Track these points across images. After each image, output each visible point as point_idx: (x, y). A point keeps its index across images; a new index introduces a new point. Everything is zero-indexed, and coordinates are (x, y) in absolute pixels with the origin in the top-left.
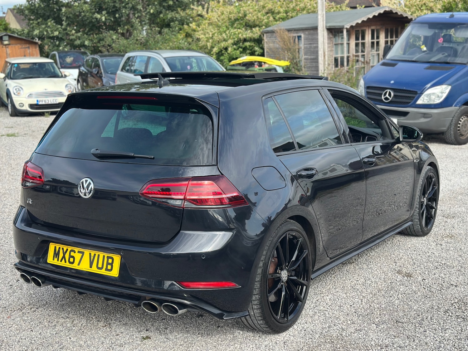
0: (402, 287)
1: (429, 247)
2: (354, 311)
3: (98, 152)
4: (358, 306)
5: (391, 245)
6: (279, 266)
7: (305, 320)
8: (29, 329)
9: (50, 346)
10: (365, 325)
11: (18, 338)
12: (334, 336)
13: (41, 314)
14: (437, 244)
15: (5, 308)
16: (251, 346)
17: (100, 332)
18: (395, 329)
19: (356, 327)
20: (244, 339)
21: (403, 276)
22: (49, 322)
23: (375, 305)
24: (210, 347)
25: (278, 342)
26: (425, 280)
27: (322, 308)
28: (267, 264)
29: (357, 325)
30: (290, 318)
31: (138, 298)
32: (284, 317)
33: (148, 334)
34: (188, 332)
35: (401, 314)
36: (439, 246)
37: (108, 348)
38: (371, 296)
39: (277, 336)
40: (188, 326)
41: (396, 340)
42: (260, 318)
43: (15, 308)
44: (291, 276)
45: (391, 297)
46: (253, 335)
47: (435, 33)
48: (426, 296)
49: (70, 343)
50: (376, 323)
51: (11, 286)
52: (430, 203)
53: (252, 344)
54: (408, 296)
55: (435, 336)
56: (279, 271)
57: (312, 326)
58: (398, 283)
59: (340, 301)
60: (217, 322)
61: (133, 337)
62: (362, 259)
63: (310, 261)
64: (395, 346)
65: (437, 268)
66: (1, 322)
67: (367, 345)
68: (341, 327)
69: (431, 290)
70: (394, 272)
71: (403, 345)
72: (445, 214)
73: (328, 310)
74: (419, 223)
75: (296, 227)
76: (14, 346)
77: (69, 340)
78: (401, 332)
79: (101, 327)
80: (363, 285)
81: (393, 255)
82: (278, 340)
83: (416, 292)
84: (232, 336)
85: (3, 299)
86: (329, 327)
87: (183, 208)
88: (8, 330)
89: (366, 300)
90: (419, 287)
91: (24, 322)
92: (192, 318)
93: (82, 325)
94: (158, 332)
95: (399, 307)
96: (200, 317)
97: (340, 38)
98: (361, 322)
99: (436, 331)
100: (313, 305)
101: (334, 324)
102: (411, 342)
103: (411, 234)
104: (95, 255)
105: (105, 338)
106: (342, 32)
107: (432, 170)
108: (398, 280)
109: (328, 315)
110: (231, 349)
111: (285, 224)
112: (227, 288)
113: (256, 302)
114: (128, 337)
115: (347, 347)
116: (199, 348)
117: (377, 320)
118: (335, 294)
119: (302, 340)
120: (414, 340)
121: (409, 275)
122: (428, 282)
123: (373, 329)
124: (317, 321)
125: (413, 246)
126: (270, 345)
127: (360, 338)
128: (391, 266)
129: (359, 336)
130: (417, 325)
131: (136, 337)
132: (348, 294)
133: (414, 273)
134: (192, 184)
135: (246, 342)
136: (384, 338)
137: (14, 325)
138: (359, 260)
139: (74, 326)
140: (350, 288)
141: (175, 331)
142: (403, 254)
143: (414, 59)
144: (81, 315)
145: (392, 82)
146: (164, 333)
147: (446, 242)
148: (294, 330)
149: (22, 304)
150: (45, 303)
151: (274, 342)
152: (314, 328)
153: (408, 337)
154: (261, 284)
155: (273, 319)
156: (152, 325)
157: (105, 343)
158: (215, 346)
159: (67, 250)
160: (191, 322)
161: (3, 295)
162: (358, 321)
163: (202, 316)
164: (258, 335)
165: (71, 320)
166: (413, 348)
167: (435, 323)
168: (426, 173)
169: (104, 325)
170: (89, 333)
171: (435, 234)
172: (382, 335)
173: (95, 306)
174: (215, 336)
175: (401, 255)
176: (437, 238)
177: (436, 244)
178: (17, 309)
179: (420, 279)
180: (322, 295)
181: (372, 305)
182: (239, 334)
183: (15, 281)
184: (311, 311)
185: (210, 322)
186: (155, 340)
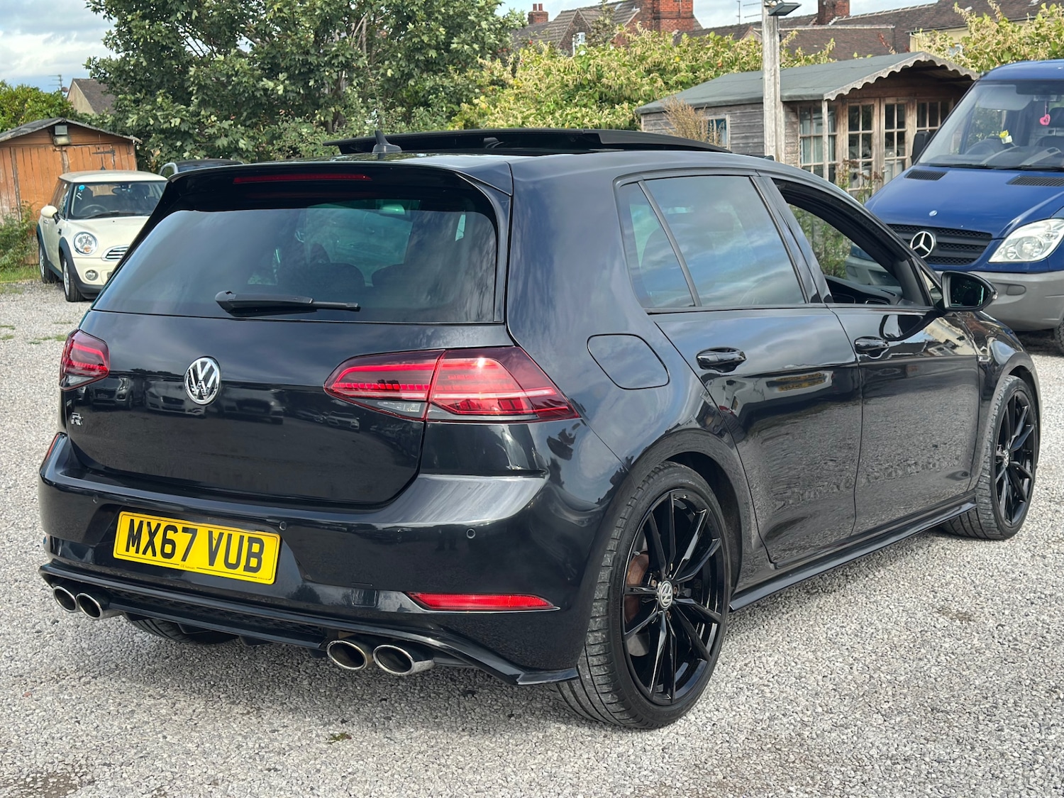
0: (947, 639)
1: (1015, 560)
2: (831, 687)
3: (231, 297)
4: (842, 677)
5: (925, 557)
6: (652, 571)
7: (714, 703)
8: (72, 718)
9: (118, 754)
10: (858, 716)
11: (45, 737)
12: (783, 736)
13: (102, 690)
14: (1033, 556)
15: (21, 676)
16: (585, 756)
17: (235, 726)
18: (927, 725)
19: (834, 721)
20: (570, 740)
21: (952, 619)
22: (120, 704)
23: (882, 675)
24: (489, 756)
25: (648, 748)
26: (1002, 626)
27: (755, 680)
28: (622, 559)
29: (839, 715)
30: (677, 695)
31: (320, 636)
32: (665, 692)
33: (346, 729)
34: (439, 725)
35: (944, 694)
36: (1038, 558)
37: (250, 758)
38: (874, 657)
39: (646, 735)
40: (439, 714)
41: (930, 746)
42: (605, 689)
43: (43, 677)
44: (682, 597)
45: (920, 659)
46: (589, 733)
47: (1032, 104)
48: (1006, 660)
49: (165, 747)
50: (883, 713)
51: (37, 632)
52: (1017, 463)
53: (588, 752)
54: (962, 658)
55: (1024, 739)
56: (653, 581)
57: (731, 715)
58: (939, 633)
59: (799, 666)
60: (508, 706)
61: (310, 735)
62: (855, 584)
63: (727, 565)
64: (927, 759)
65: (1032, 603)
66: (9, 705)
67: (859, 756)
68: (799, 719)
69: (1017, 647)
70: (929, 611)
71: (947, 757)
72: (1054, 496)
73: (771, 684)
74: (991, 506)
75: (693, 481)
76: (33, 753)
77: (161, 740)
78: (943, 732)
79: (237, 716)
80: (857, 636)
81: (929, 578)
82: (649, 743)
83: (982, 651)
84: (541, 736)
85: (17, 658)
86: (771, 719)
87: (425, 421)
88: (23, 720)
89: (861, 665)
90: (990, 641)
91: (63, 705)
92: (449, 698)
93: (194, 711)
94: (370, 725)
95: (939, 679)
96: (469, 696)
97: (814, 125)
98: (847, 709)
99: (1027, 730)
100: (735, 673)
101: (783, 712)
102: (966, 751)
103: (971, 533)
104: (221, 535)
105: (245, 737)
106: (819, 110)
107: (1021, 384)
108: (938, 626)
109: (769, 695)
110: (536, 761)
111: (666, 471)
112: (525, 609)
113: (595, 650)
114: (299, 734)
115: (812, 761)
116: (462, 759)
117: (887, 707)
118: (788, 652)
119: (706, 745)
120: (973, 748)
121: (966, 617)
122: (1010, 630)
123: (875, 724)
124: (742, 707)
125: (976, 558)
126: (629, 753)
127: (844, 743)
128: (924, 599)
129: (842, 737)
130: (981, 718)
131: (317, 735)
132: (819, 654)
133: (978, 614)
134: (445, 366)
135: (572, 746)
136: (901, 742)
137: (37, 711)
138: (849, 586)
139: (176, 714)
140: (824, 641)
141: (408, 723)
142: (952, 575)
143: (983, 163)
144: (194, 692)
145: (933, 213)
146: (381, 727)
147: (1055, 551)
148: (687, 723)
149: (61, 669)
150: (113, 666)
151: (639, 748)
152: (735, 720)
153: (958, 741)
154: (608, 604)
155: (637, 692)
156: (357, 711)
157: (245, 747)
158: (500, 754)
159: (159, 525)
160: (447, 705)
161: (20, 650)
162: (842, 708)
163: (473, 693)
164: (603, 733)
165: (170, 701)
166: (968, 765)
167: (1025, 712)
168: (1008, 391)
169: (245, 712)
170: (209, 728)
171: (1030, 536)
172: (895, 736)
173: (227, 672)
174: (501, 735)
175: (948, 576)
176: (1035, 544)
177: (1030, 554)
178: (48, 678)
179: (992, 625)
180: (758, 654)
181: (876, 676)
182: (558, 730)
183: (49, 623)
184: (729, 685)
185: (491, 706)
186: (361, 743)
